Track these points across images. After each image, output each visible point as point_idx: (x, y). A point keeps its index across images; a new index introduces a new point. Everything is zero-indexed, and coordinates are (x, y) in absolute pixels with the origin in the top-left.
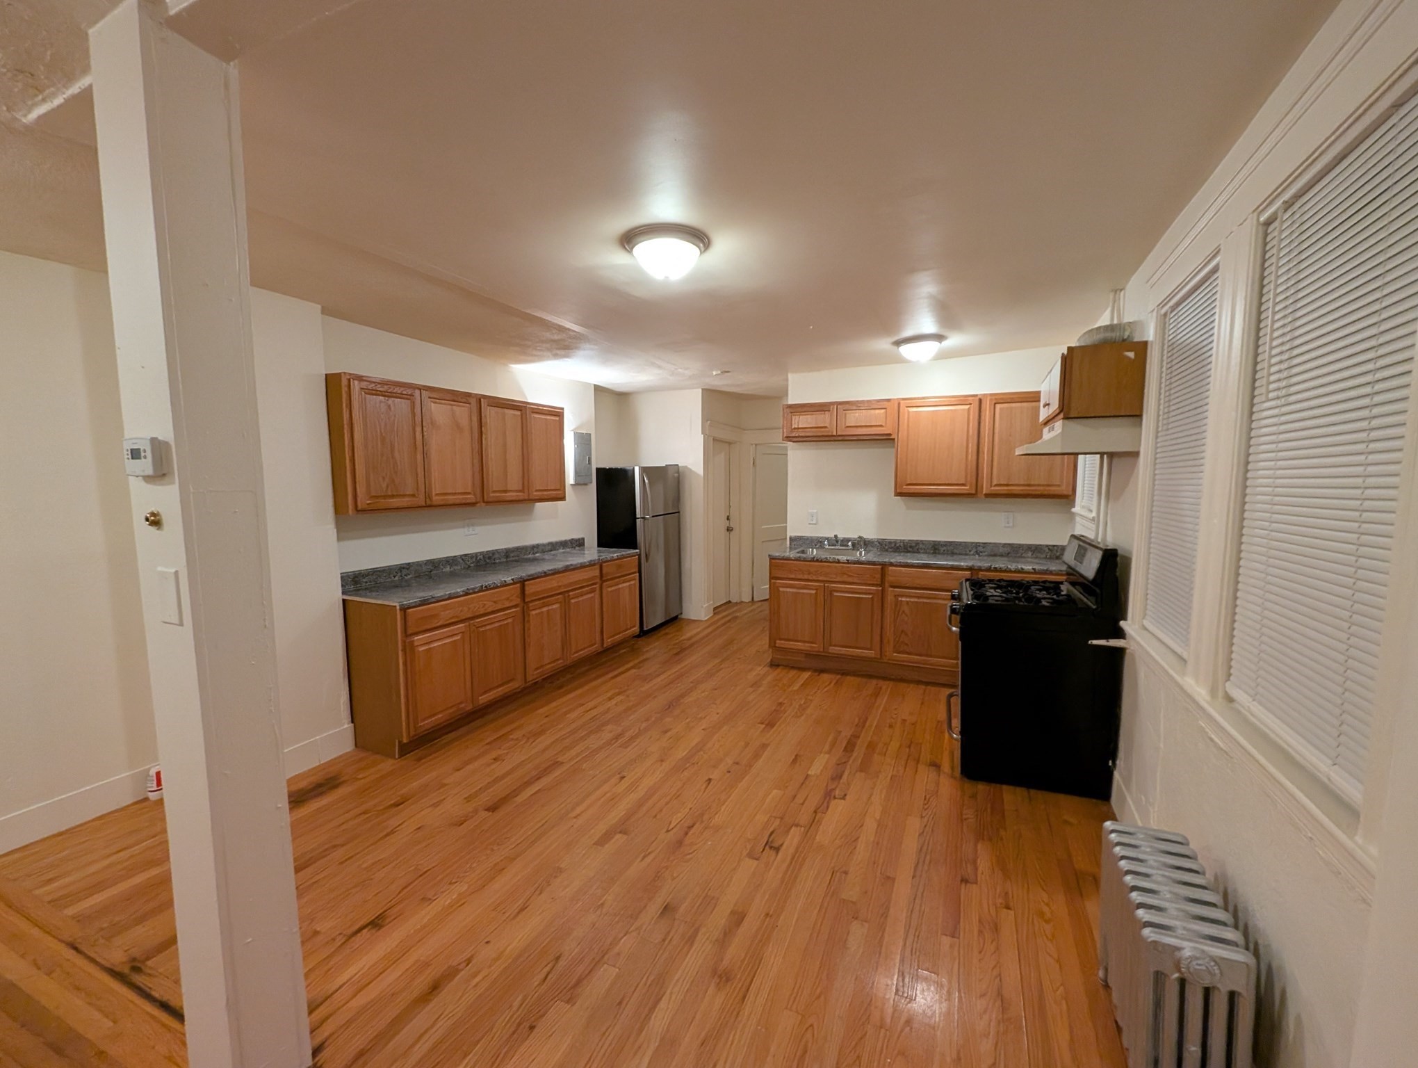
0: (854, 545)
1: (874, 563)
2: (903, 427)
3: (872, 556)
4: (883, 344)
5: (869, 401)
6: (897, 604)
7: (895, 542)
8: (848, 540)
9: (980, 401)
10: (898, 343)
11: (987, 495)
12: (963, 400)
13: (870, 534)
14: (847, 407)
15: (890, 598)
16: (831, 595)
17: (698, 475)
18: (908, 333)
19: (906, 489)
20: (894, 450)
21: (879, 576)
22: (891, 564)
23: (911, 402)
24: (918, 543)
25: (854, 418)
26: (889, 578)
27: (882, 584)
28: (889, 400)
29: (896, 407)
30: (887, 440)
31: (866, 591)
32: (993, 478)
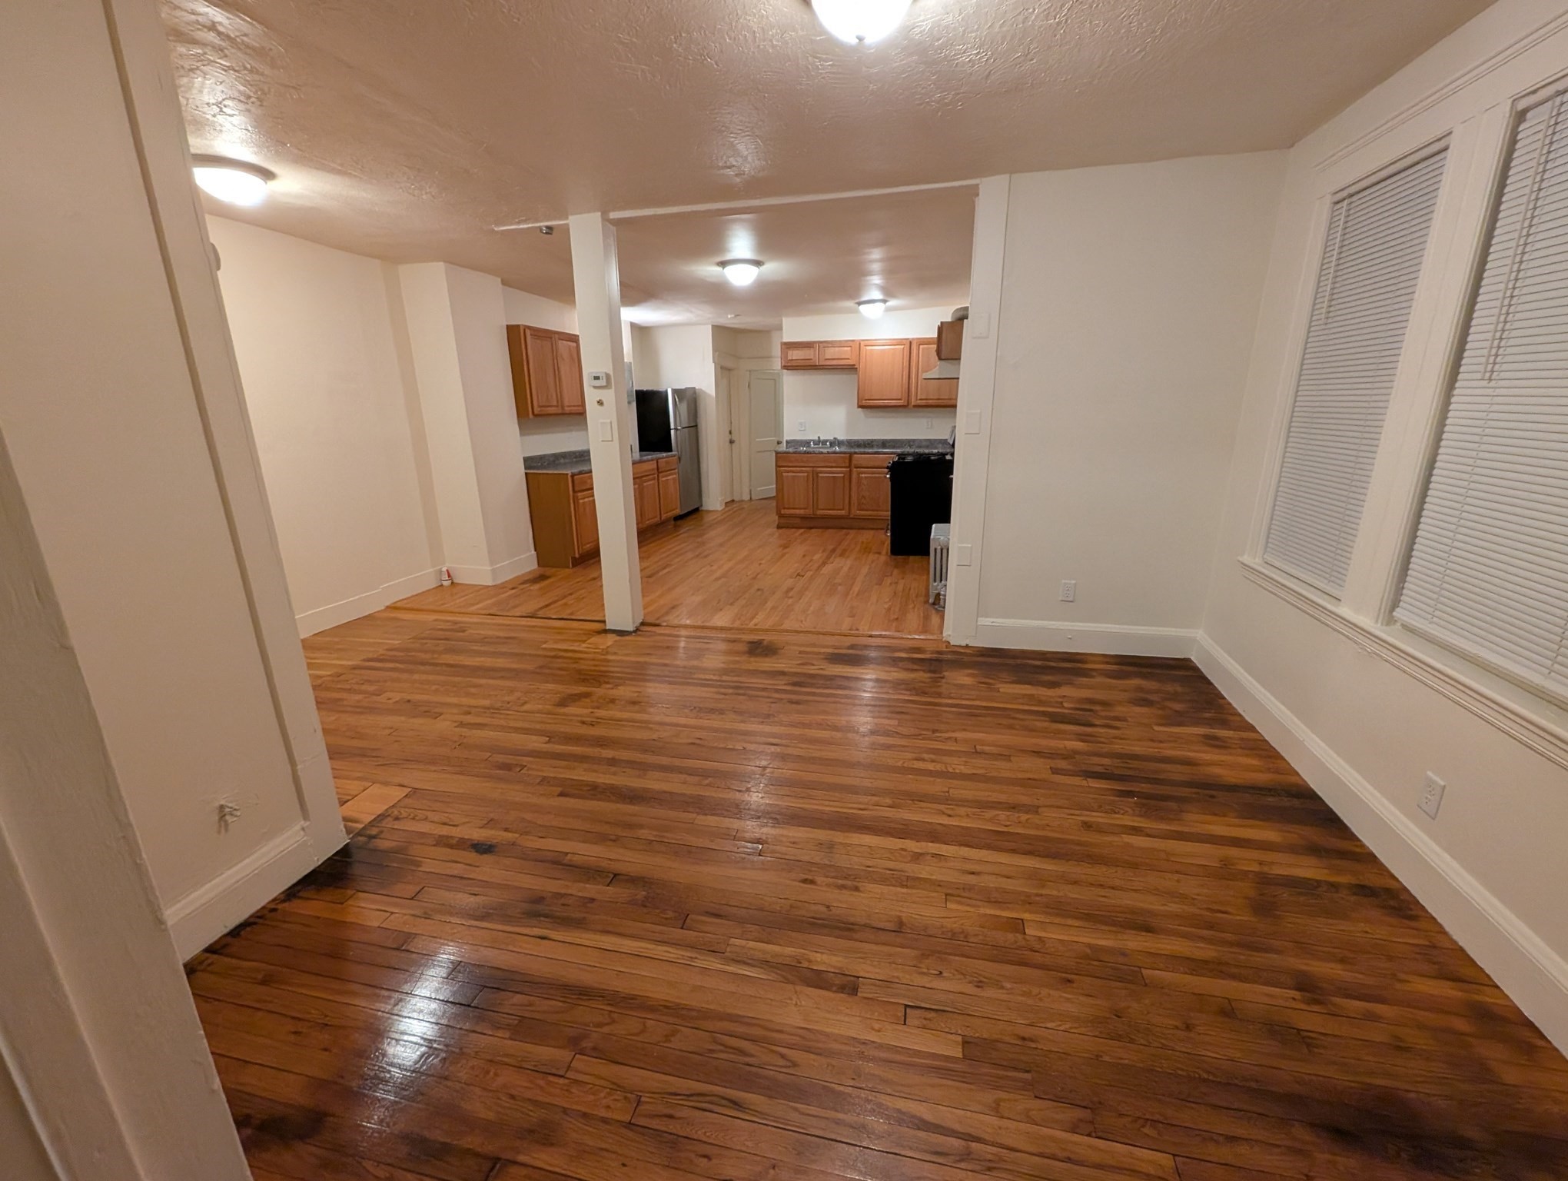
0: (831, 444)
1: (845, 453)
2: (863, 360)
3: (843, 449)
4: (850, 304)
5: (840, 341)
6: (859, 479)
7: (858, 441)
8: (827, 441)
9: (911, 343)
10: (859, 304)
11: (915, 406)
12: (900, 342)
13: (841, 437)
14: (825, 345)
15: (854, 476)
16: (817, 476)
17: (709, 396)
18: (865, 298)
19: (864, 403)
20: (856, 376)
21: (847, 461)
22: (855, 453)
23: (869, 343)
24: (872, 441)
25: (831, 353)
26: (854, 462)
27: (850, 466)
28: (853, 341)
29: (858, 346)
30: (852, 369)
31: (839, 472)
32: (918, 396)
